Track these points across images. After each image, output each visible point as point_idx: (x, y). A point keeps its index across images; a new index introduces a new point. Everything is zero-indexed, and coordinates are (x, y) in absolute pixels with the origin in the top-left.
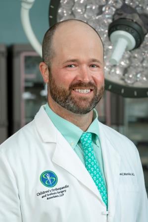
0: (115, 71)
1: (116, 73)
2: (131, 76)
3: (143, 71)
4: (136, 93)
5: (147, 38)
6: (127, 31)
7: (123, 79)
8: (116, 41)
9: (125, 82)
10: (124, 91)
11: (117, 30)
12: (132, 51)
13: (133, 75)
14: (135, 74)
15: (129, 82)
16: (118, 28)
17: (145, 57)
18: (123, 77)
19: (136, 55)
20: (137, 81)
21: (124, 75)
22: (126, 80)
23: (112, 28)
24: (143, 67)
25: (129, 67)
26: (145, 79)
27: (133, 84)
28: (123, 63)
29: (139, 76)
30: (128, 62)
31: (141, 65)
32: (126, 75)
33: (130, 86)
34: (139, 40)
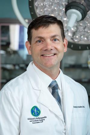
0: (68, 33)
1: (68, 35)
2: (77, 37)
3: (85, 34)
4: (80, 48)
5: (88, 14)
6: (77, 9)
7: (72, 39)
8: (70, 16)
9: (74, 41)
10: (73, 46)
11: (71, 9)
12: (79, 22)
13: (79, 37)
14: (80, 36)
15: (76, 41)
16: (72, 7)
17: (86, 25)
18: (73, 38)
19: (81, 24)
20: (81, 40)
21: (73, 36)
22: (74, 39)
23: (68, 8)
24: (85, 31)
25: (76, 31)
26: (86, 39)
27: (78, 42)
28: (72, 29)
29: (82, 37)
30: (76, 28)
31: (84, 30)
32: (74, 36)
33: (77, 43)
34: (84, 15)
